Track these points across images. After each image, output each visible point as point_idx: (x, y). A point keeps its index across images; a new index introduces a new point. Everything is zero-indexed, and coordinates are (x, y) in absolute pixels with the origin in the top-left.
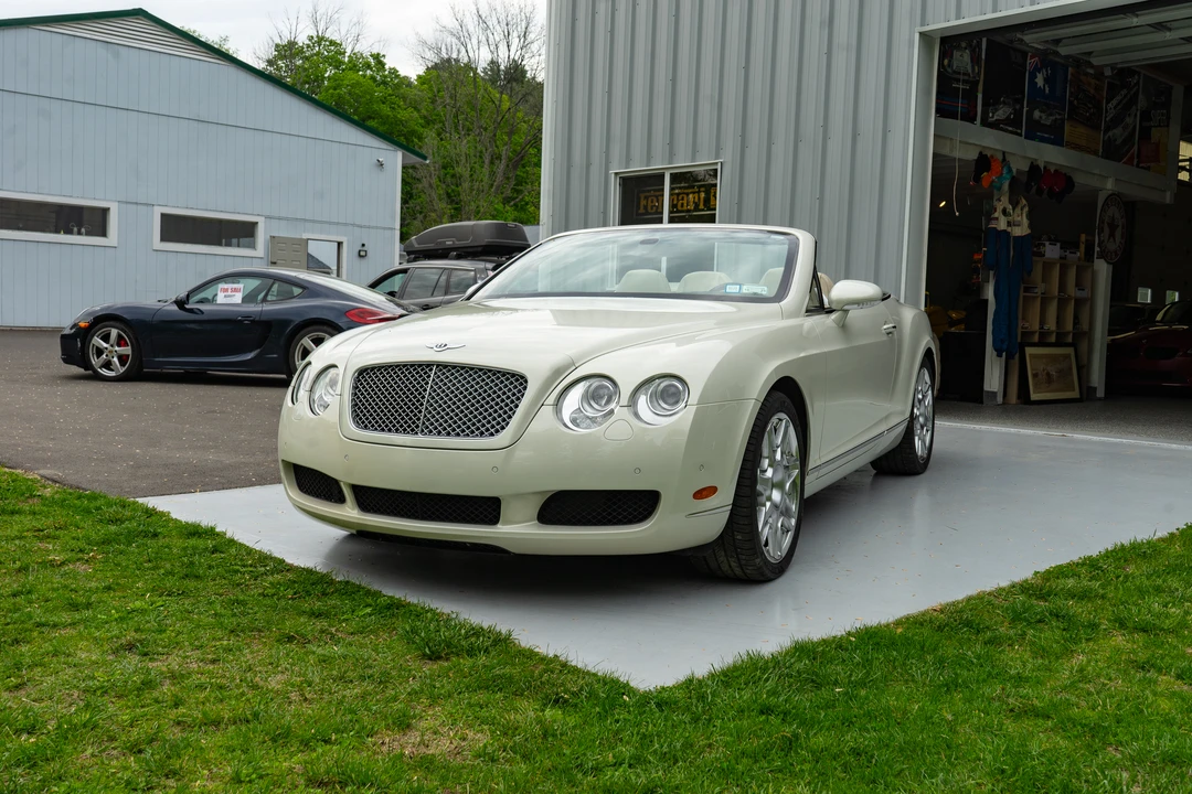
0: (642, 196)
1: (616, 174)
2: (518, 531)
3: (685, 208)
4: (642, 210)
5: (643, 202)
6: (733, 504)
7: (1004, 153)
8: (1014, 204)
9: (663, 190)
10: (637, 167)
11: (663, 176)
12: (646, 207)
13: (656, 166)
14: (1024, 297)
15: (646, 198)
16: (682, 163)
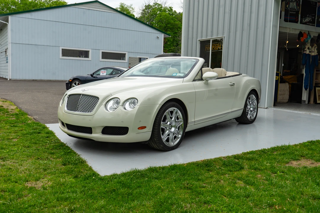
0: (206, 46)
1: (199, 40)
2: (97, 136)
3: (216, 49)
4: (206, 50)
5: (206, 48)
6: (152, 131)
7: (309, 31)
8: (312, 46)
9: (210, 44)
10: (204, 38)
11: (210, 40)
12: (207, 49)
13: (208, 38)
14: (316, 73)
15: (207, 46)
16: (215, 37)
